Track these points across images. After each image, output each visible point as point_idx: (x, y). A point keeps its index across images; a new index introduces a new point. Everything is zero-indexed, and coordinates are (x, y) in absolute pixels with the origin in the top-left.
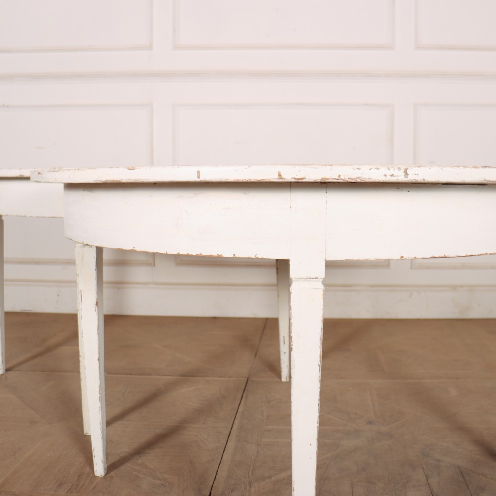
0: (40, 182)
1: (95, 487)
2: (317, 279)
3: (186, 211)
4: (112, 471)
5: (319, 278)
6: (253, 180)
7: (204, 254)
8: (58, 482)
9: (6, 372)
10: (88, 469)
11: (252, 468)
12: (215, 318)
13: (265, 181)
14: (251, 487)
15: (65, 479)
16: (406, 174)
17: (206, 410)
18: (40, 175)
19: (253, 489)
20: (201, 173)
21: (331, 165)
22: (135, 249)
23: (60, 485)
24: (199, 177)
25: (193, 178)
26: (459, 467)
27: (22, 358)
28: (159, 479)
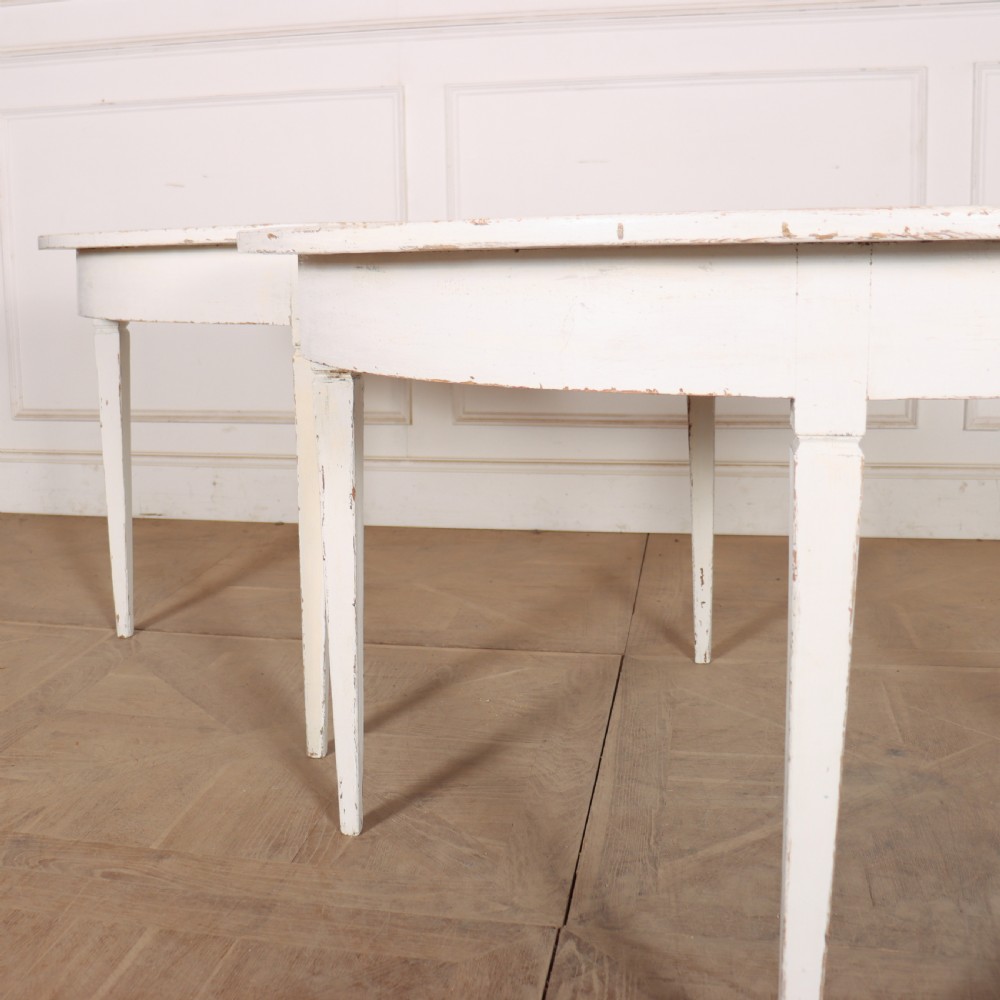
0: (274, 252)
1: (344, 855)
2: (848, 438)
3: (583, 304)
4: (371, 826)
5: (854, 434)
6: (731, 241)
7: (619, 388)
8: (272, 842)
9: (134, 634)
10: (325, 821)
11: (653, 833)
12: (537, 532)
13: (754, 242)
14: (656, 869)
15: (285, 836)
17: (545, 716)
18: (273, 239)
19: (661, 871)
20: (625, 228)
21: (890, 209)
22: (474, 381)
23: (277, 847)
24: (621, 237)
25: (610, 238)
27: (161, 606)
28: (469, 846)
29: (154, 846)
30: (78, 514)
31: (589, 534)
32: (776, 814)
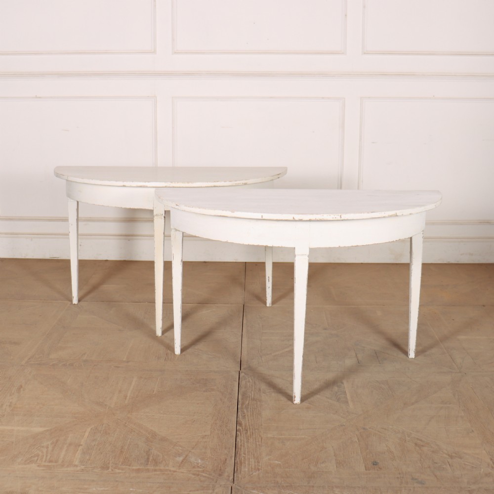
4: (183, 351)
8: (157, 357)
9: (79, 302)
11: (260, 350)
12: (205, 262)
14: (262, 358)
16: (341, 217)
17: (223, 323)
26: (375, 350)
29: (124, 360)
30: (23, 258)
31: (224, 262)
32: (292, 345)
